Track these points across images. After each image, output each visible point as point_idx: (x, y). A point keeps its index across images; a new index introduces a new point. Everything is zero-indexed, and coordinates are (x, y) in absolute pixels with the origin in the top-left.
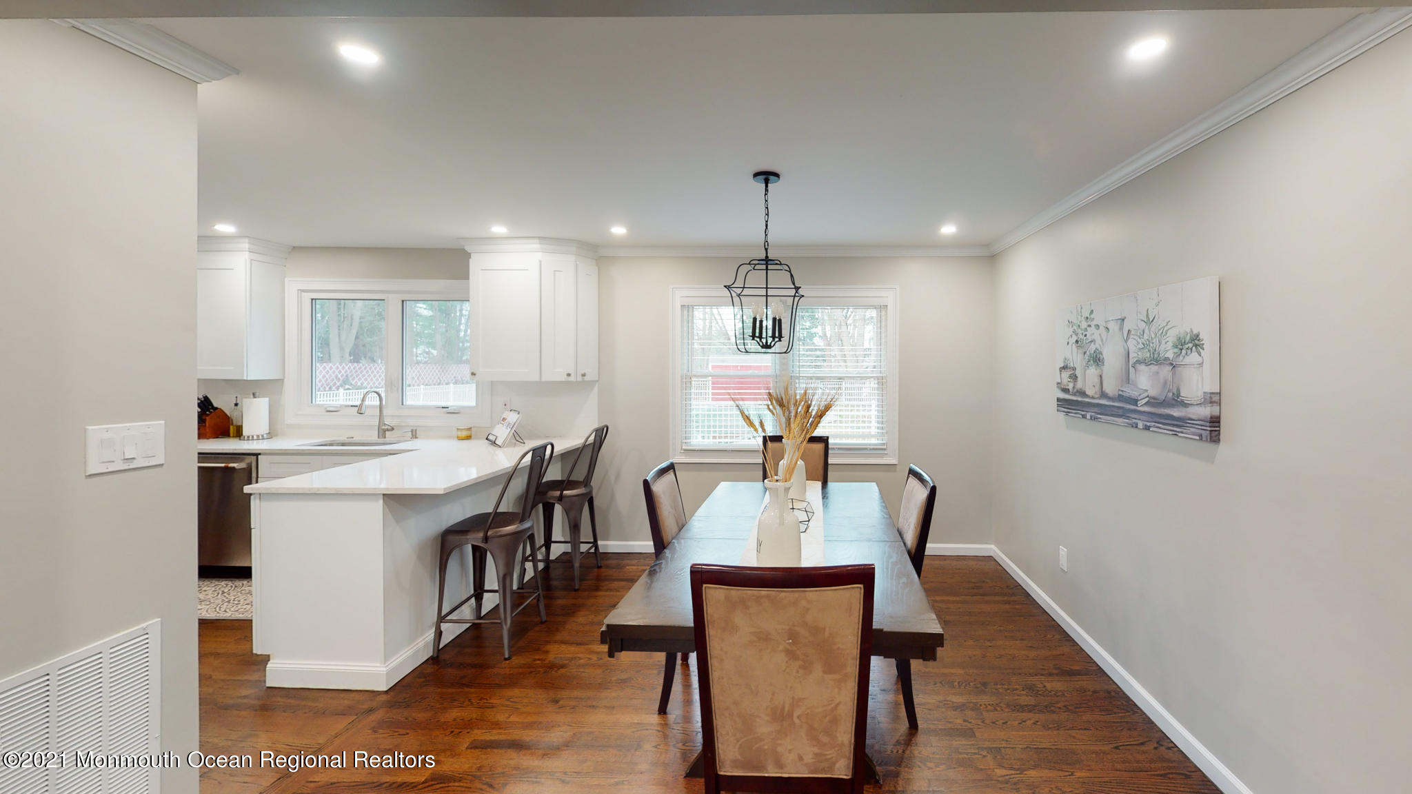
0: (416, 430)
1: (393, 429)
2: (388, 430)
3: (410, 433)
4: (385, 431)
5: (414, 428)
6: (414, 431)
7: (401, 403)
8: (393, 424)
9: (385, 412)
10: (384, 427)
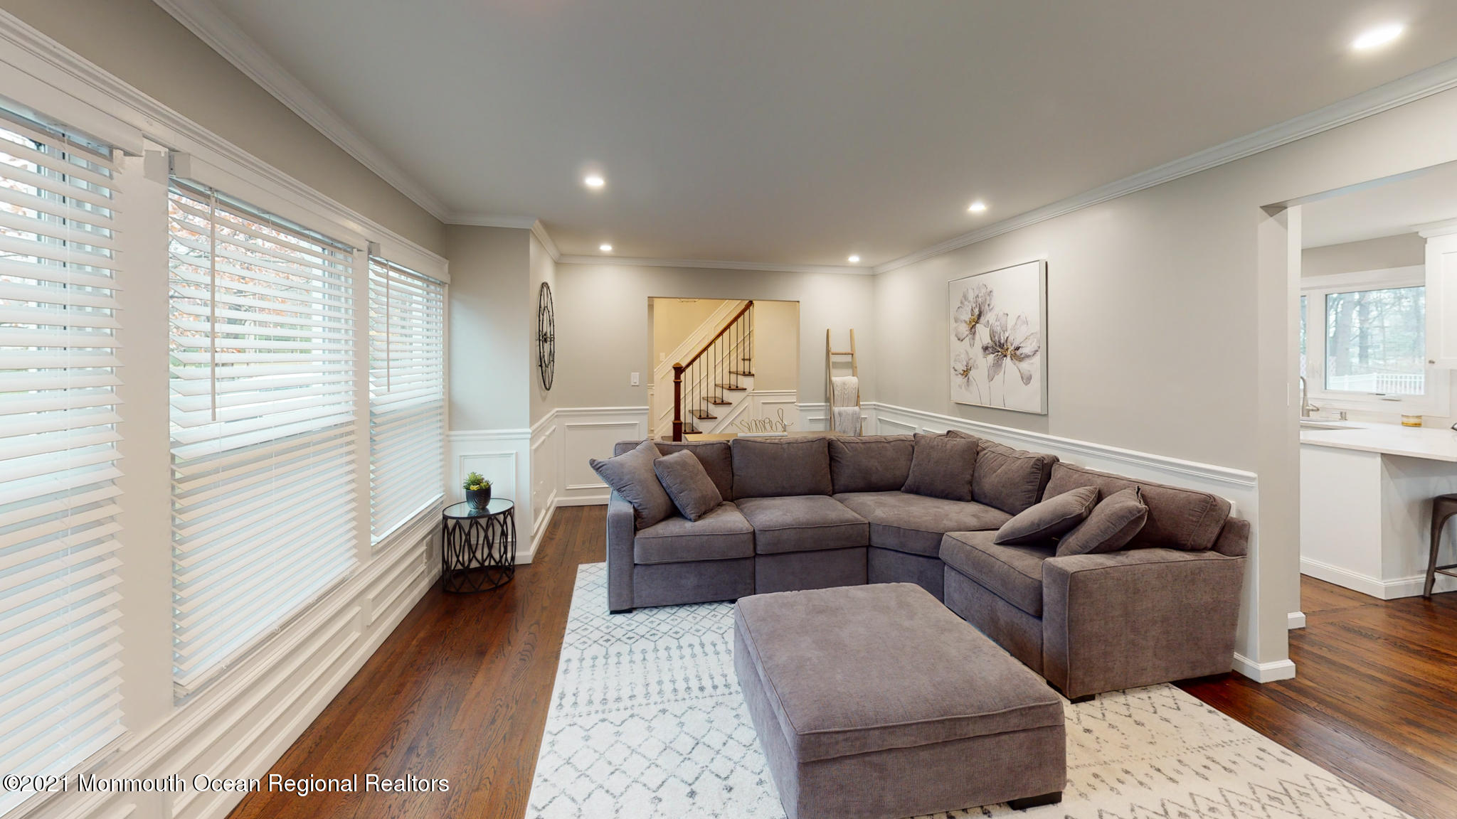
0: (1345, 413)
1: (1318, 410)
2: (1313, 410)
3: (1339, 415)
4: (1309, 411)
5: (1344, 411)
6: (1344, 414)
7: (1324, 388)
8: (1318, 404)
9: (1309, 395)
10: (1308, 408)
